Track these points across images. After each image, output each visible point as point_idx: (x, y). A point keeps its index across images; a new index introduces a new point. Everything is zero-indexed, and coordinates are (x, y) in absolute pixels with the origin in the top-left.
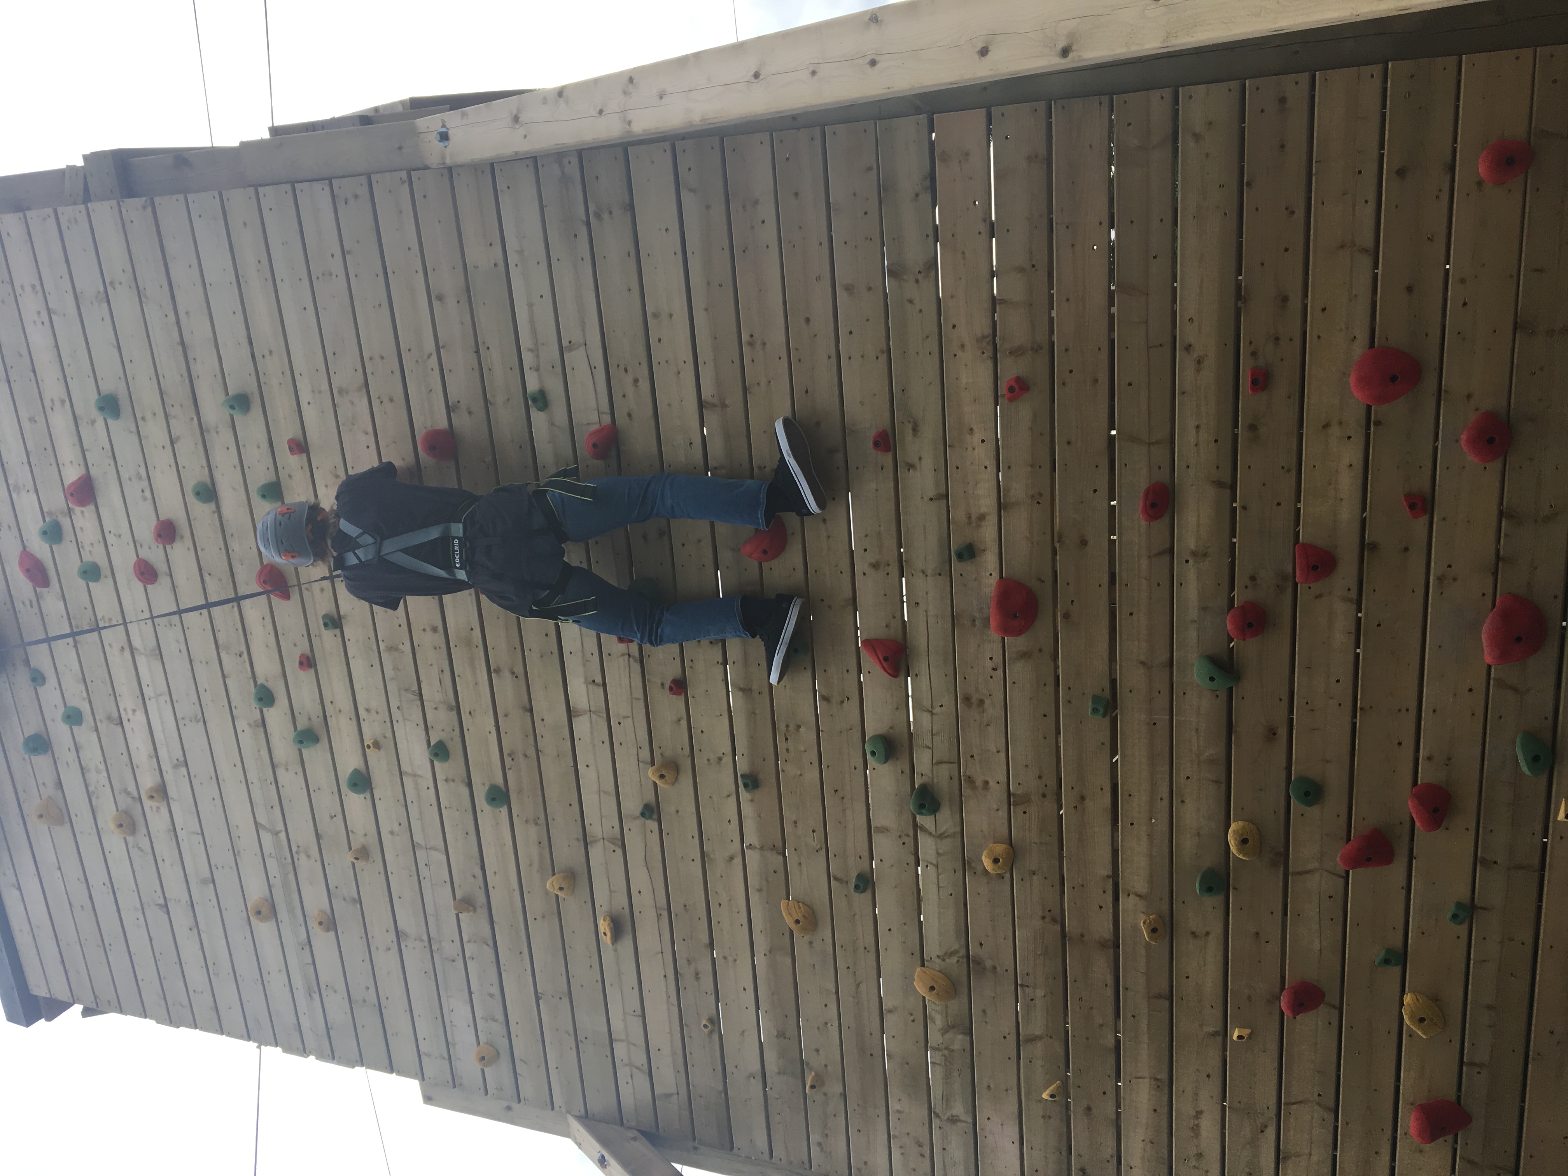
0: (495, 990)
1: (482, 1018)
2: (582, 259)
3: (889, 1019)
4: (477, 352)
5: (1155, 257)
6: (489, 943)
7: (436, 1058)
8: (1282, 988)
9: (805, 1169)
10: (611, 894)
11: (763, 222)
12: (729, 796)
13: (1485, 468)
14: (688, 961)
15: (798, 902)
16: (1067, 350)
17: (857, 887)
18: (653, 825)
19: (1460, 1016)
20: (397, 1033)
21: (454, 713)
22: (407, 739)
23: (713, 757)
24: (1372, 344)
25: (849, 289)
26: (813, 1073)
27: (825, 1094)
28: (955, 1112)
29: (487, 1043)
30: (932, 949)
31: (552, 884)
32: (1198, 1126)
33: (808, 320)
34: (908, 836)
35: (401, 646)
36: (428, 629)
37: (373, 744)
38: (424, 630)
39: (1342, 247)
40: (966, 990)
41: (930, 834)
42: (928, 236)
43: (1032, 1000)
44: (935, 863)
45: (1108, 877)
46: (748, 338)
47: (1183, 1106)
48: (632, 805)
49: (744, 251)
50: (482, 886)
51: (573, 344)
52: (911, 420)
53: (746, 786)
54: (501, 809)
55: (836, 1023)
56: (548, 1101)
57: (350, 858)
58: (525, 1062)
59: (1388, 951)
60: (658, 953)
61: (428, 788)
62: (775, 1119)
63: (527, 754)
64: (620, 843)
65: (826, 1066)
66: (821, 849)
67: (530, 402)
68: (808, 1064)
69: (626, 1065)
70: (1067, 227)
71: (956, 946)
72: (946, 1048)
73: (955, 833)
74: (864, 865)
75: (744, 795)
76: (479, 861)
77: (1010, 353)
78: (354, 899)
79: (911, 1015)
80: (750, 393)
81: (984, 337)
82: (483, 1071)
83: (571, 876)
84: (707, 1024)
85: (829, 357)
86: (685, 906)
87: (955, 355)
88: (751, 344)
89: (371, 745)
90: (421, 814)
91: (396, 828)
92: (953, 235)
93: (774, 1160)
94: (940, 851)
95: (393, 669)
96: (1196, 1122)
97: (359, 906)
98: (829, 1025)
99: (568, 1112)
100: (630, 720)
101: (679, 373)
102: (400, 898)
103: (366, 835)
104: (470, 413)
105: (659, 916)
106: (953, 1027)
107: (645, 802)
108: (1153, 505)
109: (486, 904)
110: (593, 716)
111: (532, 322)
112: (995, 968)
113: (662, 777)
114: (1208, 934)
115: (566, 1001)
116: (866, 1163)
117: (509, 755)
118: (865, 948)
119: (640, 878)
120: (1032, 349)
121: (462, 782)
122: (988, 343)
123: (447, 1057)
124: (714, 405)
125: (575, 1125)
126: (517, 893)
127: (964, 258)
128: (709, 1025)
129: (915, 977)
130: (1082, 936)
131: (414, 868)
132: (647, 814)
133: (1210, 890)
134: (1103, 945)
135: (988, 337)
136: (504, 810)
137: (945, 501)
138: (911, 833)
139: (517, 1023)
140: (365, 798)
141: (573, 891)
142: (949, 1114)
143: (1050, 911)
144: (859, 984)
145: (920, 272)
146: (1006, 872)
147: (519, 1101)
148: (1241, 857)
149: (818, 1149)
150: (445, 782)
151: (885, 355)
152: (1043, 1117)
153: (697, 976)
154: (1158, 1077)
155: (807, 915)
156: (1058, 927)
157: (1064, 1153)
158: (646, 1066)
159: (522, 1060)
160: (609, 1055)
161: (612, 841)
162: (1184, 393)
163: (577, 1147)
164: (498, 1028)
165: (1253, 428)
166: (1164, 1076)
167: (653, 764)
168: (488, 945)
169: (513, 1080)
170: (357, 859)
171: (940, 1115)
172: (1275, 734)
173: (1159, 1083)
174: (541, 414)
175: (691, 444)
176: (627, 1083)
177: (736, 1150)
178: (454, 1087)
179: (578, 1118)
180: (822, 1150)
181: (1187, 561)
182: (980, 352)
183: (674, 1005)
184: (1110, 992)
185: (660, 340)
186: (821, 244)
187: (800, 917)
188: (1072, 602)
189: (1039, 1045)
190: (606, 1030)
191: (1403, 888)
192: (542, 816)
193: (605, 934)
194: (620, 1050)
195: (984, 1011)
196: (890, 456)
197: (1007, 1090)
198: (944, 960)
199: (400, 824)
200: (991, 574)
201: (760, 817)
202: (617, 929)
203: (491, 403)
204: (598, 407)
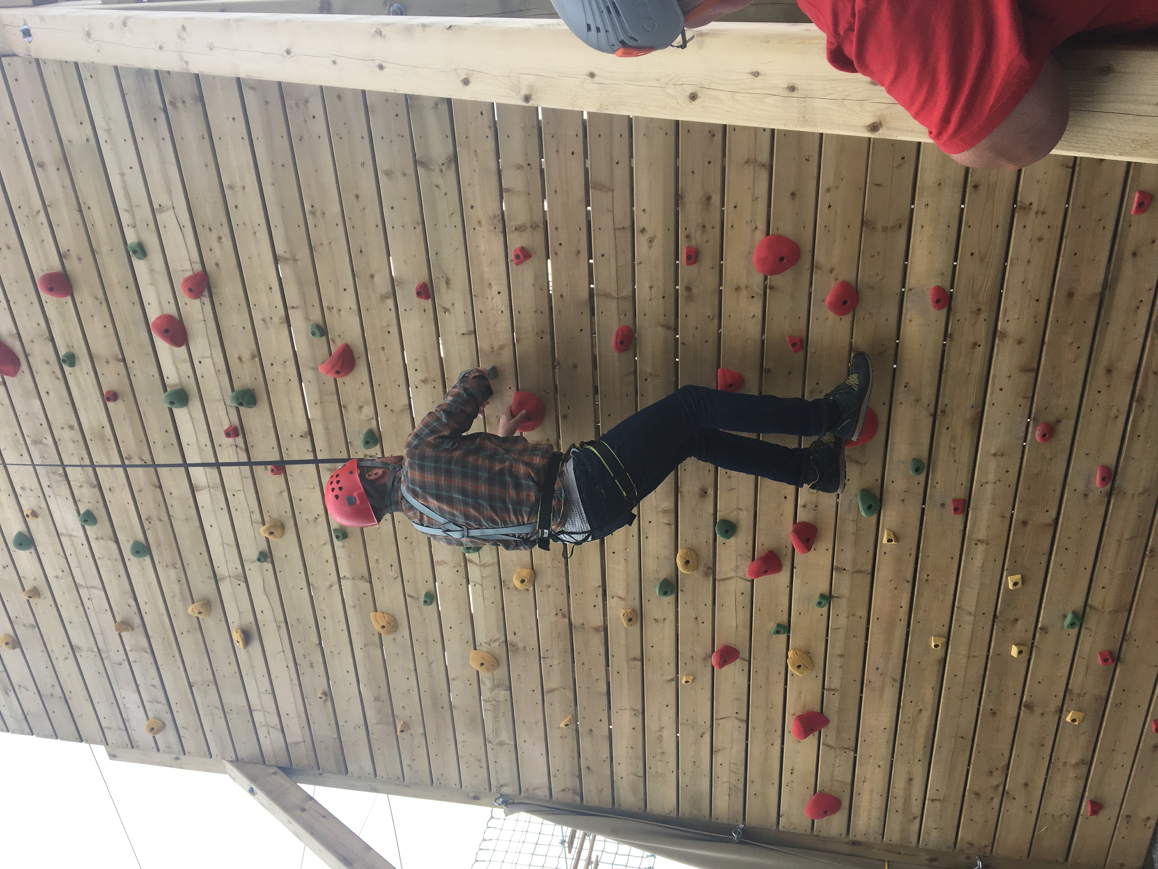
0: (157, 682)
1: (148, 702)
2: (163, 139)
3: (452, 684)
4: (80, 210)
5: (617, 163)
6: (147, 651)
7: (116, 730)
8: (713, 651)
9: (400, 781)
10: (240, 614)
11: (314, 117)
12: (325, 544)
13: (841, 319)
14: (304, 656)
15: (383, 613)
16: (556, 229)
17: (425, 602)
18: (268, 566)
19: (822, 662)
20: (82, 716)
21: (97, 489)
22: (59, 509)
23: (311, 518)
24: (768, 234)
25: (388, 173)
26: (402, 722)
27: (411, 735)
28: (501, 740)
29: (155, 718)
30: (481, 638)
31: (192, 609)
32: (661, 736)
33: (357, 196)
34: (461, 566)
35: (44, 441)
36: (66, 427)
37: (31, 514)
38: (62, 428)
39: (747, 162)
40: (506, 663)
41: (476, 564)
42: (447, 137)
43: (551, 666)
44: (480, 582)
45: (599, 587)
46: (311, 208)
47: (651, 724)
48: (250, 552)
49: (300, 140)
50: (136, 611)
51: (163, 208)
52: (444, 276)
53: (337, 537)
54: (145, 558)
55: (416, 690)
56: (207, 753)
57: (24, 597)
58: (186, 729)
59: (779, 625)
60: (280, 652)
61: (82, 545)
62: (376, 753)
63: (162, 518)
64: (243, 579)
65: (411, 717)
66: (397, 577)
67: (131, 253)
68: (397, 716)
69: (263, 726)
70: (553, 137)
71: (498, 636)
72: (493, 700)
73: (493, 563)
74: (430, 586)
75: (337, 543)
76: (131, 594)
77: (516, 229)
78: (32, 626)
79: (469, 680)
80: (315, 250)
81: (495, 216)
82: (154, 737)
83: (207, 604)
84: (322, 696)
85: (377, 226)
86: (298, 620)
87: (474, 229)
88: (313, 213)
89: (30, 515)
90: (80, 564)
91: (60, 574)
92: (467, 137)
93: (377, 778)
94: (483, 575)
95: (41, 457)
96: (660, 734)
97: (37, 629)
98: (411, 691)
99: (224, 758)
100: (242, 493)
101: (255, 233)
102: (70, 623)
103: (35, 579)
104: (80, 259)
105: (279, 627)
106: (498, 687)
107: (260, 550)
108: (621, 343)
109: (141, 624)
110: (212, 490)
111: (125, 188)
112: (525, 648)
113: (271, 533)
114: (665, 619)
115: (213, 687)
116: (442, 775)
117: (147, 519)
118: (434, 641)
119: (261, 602)
120: (532, 227)
121: (111, 539)
122: (498, 220)
123: (123, 728)
124: (286, 259)
125: (229, 767)
126: (165, 616)
127: (476, 155)
128: (324, 698)
129: (470, 657)
130: (583, 624)
131: (79, 602)
132: (262, 559)
133: (665, 593)
134: (597, 630)
135: (498, 216)
136: (148, 559)
137: (473, 336)
138: (463, 564)
139: (177, 703)
140: (31, 553)
141: (210, 613)
142: (497, 741)
143: (561, 610)
144: (431, 663)
145: (443, 164)
146: (530, 587)
147: (185, 754)
148: (685, 572)
149: (409, 769)
150: (96, 540)
151: (421, 227)
152: (561, 737)
153: (311, 665)
154: (636, 708)
155: (390, 622)
156: (567, 620)
157: (576, 758)
158: (279, 726)
159: (183, 727)
160: (250, 720)
161: (237, 577)
162: (640, 263)
163: (232, 780)
164: (163, 708)
165: (688, 289)
166: (639, 707)
167: (264, 523)
168: (147, 653)
169: (178, 740)
170: (30, 597)
171: (492, 741)
172: (706, 493)
173: (636, 712)
174: (142, 262)
175: (271, 288)
176: (266, 737)
177: (349, 773)
178: (133, 748)
179: (232, 762)
180: (411, 769)
181: (646, 380)
182: (492, 228)
183: (295, 685)
184: (602, 658)
185: (236, 207)
186: (363, 138)
187: (385, 624)
188: (569, 407)
189: (557, 693)
190: (246, 704)
191: (787, 587)
192: (179, 562)
193: (238, 642)
194: (258, 717)
195: (519, 675)
196: (429, 302)
197: (536, 723)
198: (490, 645)
199: (63, 571)
200: (510, 388)
201: (350, 557)
202: (247, 637)
203: (97, 252)
204: (190, 259)
